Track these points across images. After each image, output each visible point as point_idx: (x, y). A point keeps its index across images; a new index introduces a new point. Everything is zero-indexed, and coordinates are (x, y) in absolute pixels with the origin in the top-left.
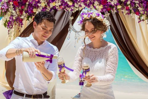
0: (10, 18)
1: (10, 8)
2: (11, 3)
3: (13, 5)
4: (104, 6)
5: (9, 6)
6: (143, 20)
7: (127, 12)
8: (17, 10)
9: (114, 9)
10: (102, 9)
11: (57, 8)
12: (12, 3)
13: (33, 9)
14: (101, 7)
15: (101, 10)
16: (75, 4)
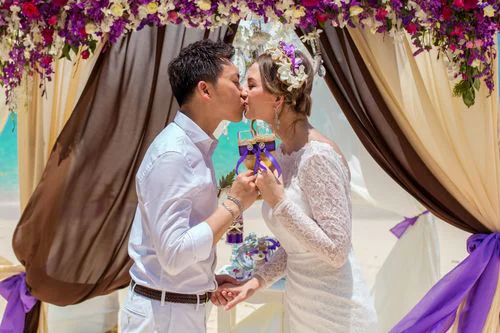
0: (11, 54)
1: (10, 25)
2: (15, 8)
3: (19, 14)
4: (309, 8)
5: (7, 19)
6: (428, 48)
7: (379, 24)
8: (35, 30)
9: (341, 16)
10: (303, 20)
11: (162, 18)
12: (18, 9)
13: (84, 23)
14: (300, 13)
15: (298, 22)
16: (221, 7)
